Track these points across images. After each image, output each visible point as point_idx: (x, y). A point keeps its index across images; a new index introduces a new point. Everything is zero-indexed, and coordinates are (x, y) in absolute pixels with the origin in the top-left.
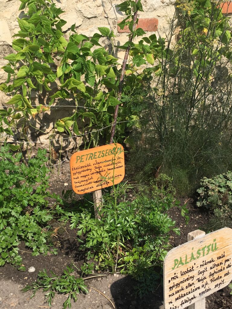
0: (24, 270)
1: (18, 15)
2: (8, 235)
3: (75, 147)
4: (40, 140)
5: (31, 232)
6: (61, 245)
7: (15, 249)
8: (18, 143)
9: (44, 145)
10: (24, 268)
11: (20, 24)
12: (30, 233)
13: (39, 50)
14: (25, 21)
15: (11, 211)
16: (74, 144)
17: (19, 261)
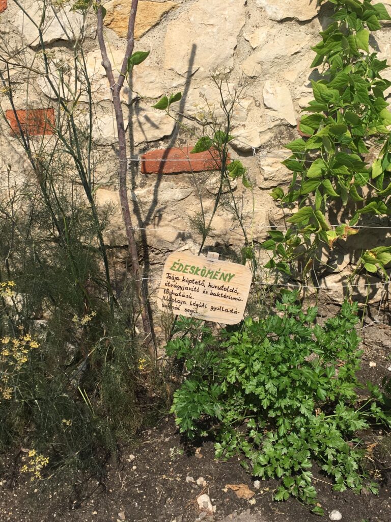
0: (322, 514)
1: (308, 75)
2: (294, 446)
3: (384, 299)
4: (325, 282)
5: (333, 448)
6: (382, 477)
7: (305, 474)
8: (290, 287)
9: (331, 293)
10: (321, 510)
11: (316, 89)
12: (330, 448)
13: (346, 131)
14: (323, 86)
15: (299, 405)
16: (384, 293)
17: (312, 496)
